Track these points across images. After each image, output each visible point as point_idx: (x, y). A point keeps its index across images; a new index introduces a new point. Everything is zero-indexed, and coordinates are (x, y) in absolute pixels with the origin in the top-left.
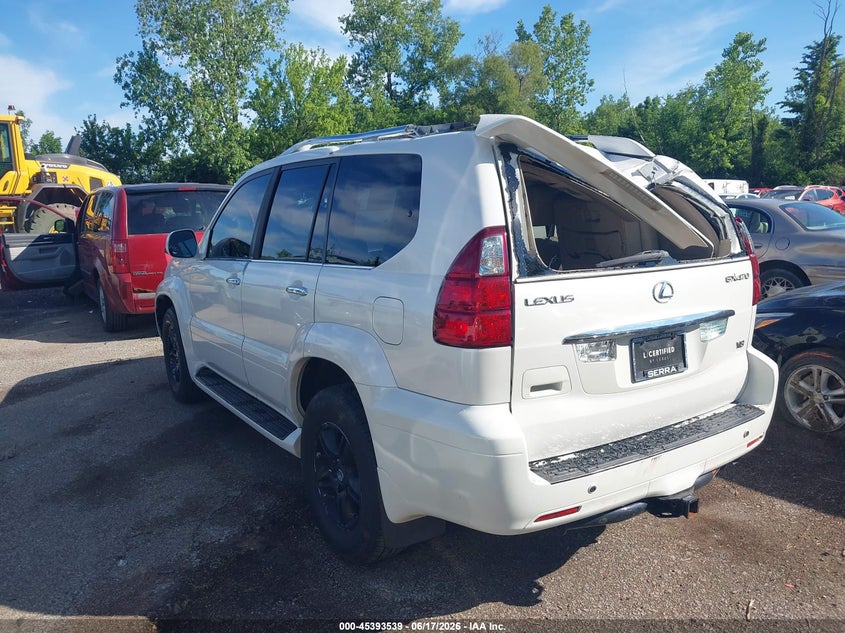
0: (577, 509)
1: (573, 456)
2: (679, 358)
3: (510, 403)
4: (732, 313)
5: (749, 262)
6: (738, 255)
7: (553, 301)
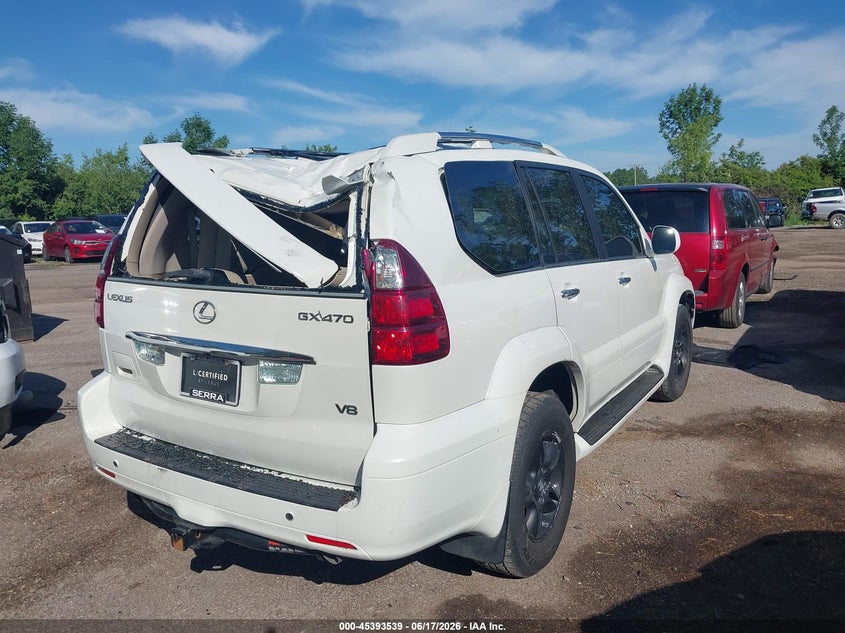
0: (113, 476)
4: (310, 361)
5: (366, 301)
7: (121, 299)
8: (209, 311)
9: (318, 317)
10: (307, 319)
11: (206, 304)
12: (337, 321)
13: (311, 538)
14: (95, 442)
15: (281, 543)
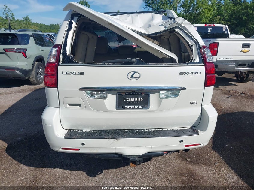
0: (79, 150)
1: (89, 131)
2: (145, 104)
3: (60, 108)
4: (184, 89)
5: (204, 66)
6: (197, 63)
7: (74, 73)
8: (136, 75)
9: (188, 73)
10: (183, 74)
11: (135, 73)
12: (195, 74)
13: (186, 146)
14: (65, 138)
15: (168, 152)
